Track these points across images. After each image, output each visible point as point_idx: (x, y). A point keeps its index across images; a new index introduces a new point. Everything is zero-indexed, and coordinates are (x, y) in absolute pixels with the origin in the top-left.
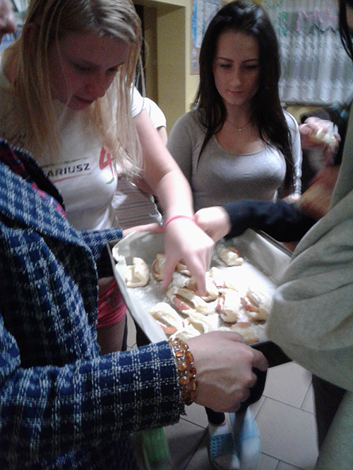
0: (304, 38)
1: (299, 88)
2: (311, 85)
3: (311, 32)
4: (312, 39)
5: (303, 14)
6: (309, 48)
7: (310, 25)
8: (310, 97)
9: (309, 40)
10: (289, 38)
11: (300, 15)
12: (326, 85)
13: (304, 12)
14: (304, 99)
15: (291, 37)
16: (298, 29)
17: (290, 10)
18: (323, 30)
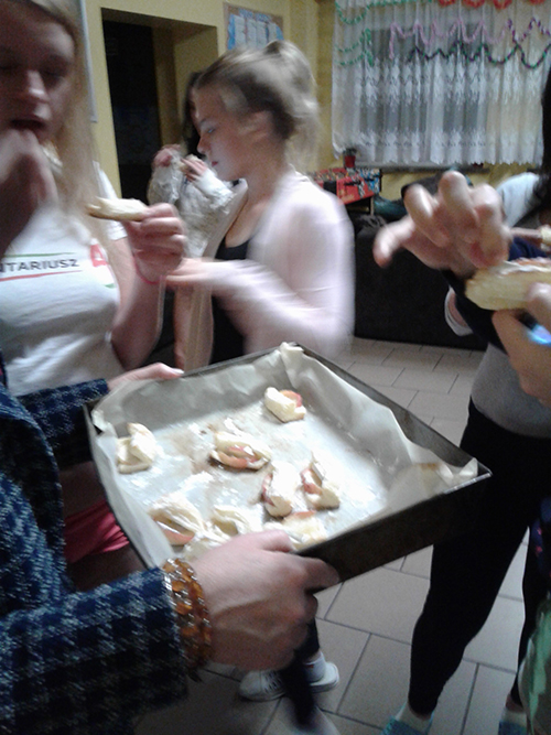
0: (401, 69)
1: (398, 144)
2: (416, 139)
3: (411, 59)
4: (413, 70)
5: (397, 32)
6: (409, 84)
7: (409, 47)
8: (414, 158)
9: (408, 71)
10: (377, 69)
11: (393, 33)
12: (437, 138)
13: (399, 29)
14: (407, 162)
15: (382, 68)
16: (392, 55)
17: (378, 26)
18: (430, 55)
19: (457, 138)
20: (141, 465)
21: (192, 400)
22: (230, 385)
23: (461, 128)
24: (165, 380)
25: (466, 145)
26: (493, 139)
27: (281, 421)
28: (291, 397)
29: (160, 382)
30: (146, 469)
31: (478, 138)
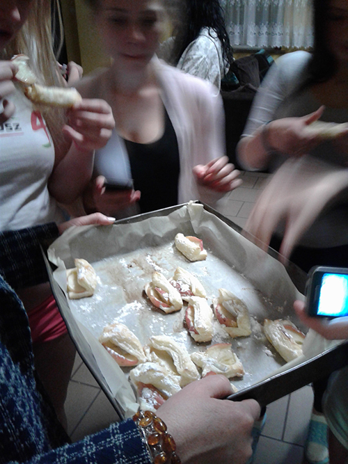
2: (237, 29)
8: (236, 43)
19: (264, 29)
20: (86, 293)
21: (122, 241)
22: (149, 230)
23: (267, 22)
24: (101, 226)
25: (270, 35)
26: (288, 31)
27: (189, 261)
28: (195, 242)
29: (98, 227)
30: (90, 296)
31: (278, 30)
